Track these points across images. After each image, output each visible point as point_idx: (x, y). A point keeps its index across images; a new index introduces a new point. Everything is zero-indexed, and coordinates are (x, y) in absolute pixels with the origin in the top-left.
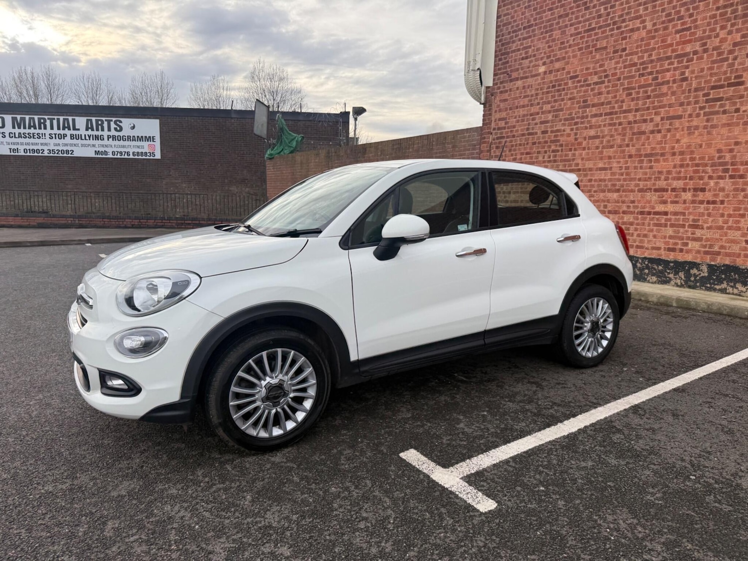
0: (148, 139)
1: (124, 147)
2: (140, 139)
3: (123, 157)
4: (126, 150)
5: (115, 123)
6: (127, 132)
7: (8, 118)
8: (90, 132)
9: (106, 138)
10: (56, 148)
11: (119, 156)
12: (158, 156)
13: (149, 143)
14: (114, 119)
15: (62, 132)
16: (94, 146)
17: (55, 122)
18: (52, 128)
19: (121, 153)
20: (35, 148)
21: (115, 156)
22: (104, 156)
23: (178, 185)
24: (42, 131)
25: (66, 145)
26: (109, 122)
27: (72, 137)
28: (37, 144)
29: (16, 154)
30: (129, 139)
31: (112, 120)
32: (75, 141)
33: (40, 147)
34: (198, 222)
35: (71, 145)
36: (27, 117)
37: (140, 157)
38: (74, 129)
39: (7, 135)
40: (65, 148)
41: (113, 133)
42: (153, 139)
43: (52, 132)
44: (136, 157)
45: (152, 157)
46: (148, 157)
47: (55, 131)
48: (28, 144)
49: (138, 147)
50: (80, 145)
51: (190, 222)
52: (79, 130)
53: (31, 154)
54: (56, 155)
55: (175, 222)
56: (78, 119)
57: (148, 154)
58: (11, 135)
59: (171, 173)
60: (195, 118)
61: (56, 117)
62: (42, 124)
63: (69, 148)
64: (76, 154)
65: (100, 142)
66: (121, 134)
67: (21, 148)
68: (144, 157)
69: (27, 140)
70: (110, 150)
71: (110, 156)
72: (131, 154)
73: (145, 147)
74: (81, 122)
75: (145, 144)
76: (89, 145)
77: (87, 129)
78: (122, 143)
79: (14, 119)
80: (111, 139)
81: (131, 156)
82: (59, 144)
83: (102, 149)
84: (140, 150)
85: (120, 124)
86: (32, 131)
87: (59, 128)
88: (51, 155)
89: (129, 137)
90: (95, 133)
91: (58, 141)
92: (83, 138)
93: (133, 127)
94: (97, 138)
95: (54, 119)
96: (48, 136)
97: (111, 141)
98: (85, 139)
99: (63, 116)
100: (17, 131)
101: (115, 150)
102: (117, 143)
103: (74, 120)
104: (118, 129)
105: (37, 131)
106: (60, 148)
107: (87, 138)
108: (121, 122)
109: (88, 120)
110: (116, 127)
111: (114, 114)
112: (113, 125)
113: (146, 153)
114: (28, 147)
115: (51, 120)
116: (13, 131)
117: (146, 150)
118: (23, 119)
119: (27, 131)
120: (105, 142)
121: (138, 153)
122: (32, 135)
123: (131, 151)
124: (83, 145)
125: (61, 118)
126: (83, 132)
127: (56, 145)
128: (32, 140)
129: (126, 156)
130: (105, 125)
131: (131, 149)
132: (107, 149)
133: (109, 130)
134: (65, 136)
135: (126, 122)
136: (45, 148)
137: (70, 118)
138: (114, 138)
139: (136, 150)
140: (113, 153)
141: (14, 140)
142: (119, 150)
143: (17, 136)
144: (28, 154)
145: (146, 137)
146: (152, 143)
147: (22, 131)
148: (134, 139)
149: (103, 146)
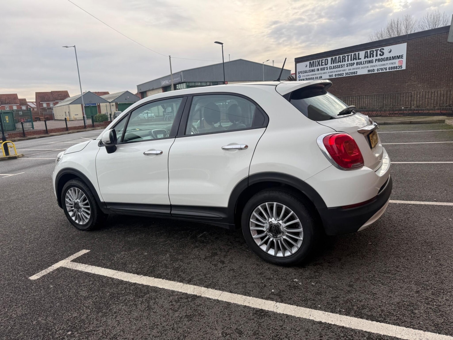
0: (399, 57)
1: (384, 65)
2: (394, 58)
3: (383, 71)
4: (385, 67)
5: (380, 51)
6: (386, 55)
7: (329, 59)
8: (367, 59)
9: (374, 61)
10: (349, 71)
11: (381, 71)
12: (404, 67)
13: (399, 60)
14: (380, 49)
15: (352, 62)
16: (368, 67)
17: (350, 57)
18: (348, 61)
19: (382, 69)
20: (340, 73)
21: (379, 72)
22: (373, 73)
23: (415, 86)
24: (344, 63)
25: (354, 69)
26: (377, 51)
27: (357, 64)
28: (341, 71)
29: (332, 78)
30: (387, 59)
31: (378, 50)
32: (359, 66)
33: (342, 72)
34: (402, 112)
35: (356, 69)
36: (337, 57)
37: (393, 70)
38: (359, 59)
39: (328, 68)
40: (353, 71)
41: (379, 57)
42: (402, 57)
43: (348, 63)
44: (391, 70)
45: (400, 69)
46: (398, 69)
47: (350, 62)
48: (337, 71)
49: (392, 64)
50: (361, 68)
51: (398, 112)
52: (361, 59)
53: (338, 77)
54: (349, 75)
55: (388, 112)
56: (360, 52)
57: (398, 67)
58: (330, 68)
59: (411, 78)
60: (432, 36)
61: (350, 54)
62: (344, 60)
63: (355, 71)
64: (358, 74)
65: (371, 64)
66: (383, 57)
67: (334, 74)
68: (395, 70)
69: (337, 69)
70: (376, 68)
71: (376, 72)
72: (388, 69)
73: (397, 62)
74: (362, 54)
75: (397, 61)
76: (365, 67)
77: (365, 58)
78: (383, 62)
79: (332, 59)
80: (377, 62)
81: (388, 70)
82: (351, 69)
83: (372, 68)
84: (393, 66)
85: (383, 51)
86: (339, 64)
87: (351, 60)
88: (347, 76)
89: (387, 58)
90: (369, 59)
91: (350, 67)
92: (363, 63)
93: (390, 51)
94: (369, 62)
95: (349, 55)
96: (346, 65)
97: (377, 63)
98: (364, 64)
99: (354, 52)
100: (333, 65)
101: (379, 67)
102: (380, 63)
103: (359, 54)
104: (382, 54)
105: (342, 63)
106: (351, 71)
107: (365, 63)
108: (383, 49)
109: (366, 52)
110: (380, 53)
111: (380, 45)
112: (379, 52)
113: (397, 67)
114: (337, 73)
115: (348, 56)
116: (331, 65)
117: (397, 65)
118: (336, 58)
119: (337, 64)
120: (374, 64)
121: (392, 67)
122: (339, 66)
123: (388, 67)
124: (362, 68)
125: (353, 54)
126: (363, 60)
127: (350, 70)
128: (339, 69)
129: (385, 71)
130: (375, 54)
131: (388, 66)
132: (374, 68)
133: (377, 56)
134: (354, 64)
135: (386, 49)
136: (344, 72)
137: (357, 53)
138: (379, 60)
139: (391, 66)
140: (378, 70)
141: (331, 70)
142: (381, 67)
143: (332, 68)
144: (337, 77)
145: (397, 56)
146: (401, 59)
147: (335, 65)
148: (390, 59)
149: (372, 66)
